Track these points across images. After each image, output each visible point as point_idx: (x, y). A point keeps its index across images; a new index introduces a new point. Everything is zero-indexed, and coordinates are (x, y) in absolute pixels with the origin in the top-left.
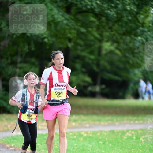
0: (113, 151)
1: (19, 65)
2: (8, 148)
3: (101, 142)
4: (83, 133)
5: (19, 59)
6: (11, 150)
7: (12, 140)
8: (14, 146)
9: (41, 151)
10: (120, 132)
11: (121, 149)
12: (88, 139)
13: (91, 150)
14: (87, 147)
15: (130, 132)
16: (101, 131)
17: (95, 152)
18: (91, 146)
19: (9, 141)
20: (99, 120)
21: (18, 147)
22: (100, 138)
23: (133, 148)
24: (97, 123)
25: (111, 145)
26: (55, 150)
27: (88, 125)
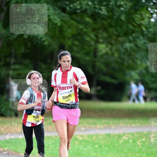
0: (109, 155)
1: (13, 67)
2: (1, 152)
3: (97, 146)
4: (78, 137)
5: (13, 61)
6: (4, 154)
7: (6, 144)
8: (7, 150)
9: (35, 155)
10: (116, 135)
11: (117, 152)
12: (83, 143)
13: (86, 154)
14: (82, 151)
15: (127, 135)
16: (97, 135)
17: (90, 156)
18: (86, 150)
19: (2, 145)
20: (95, 123)
21: (12, 151)
22: (96, 142)
23: (129, 152)
24: (93, 126)
25: (106, 149)
26: (49, 154)
27: (83, 129)
